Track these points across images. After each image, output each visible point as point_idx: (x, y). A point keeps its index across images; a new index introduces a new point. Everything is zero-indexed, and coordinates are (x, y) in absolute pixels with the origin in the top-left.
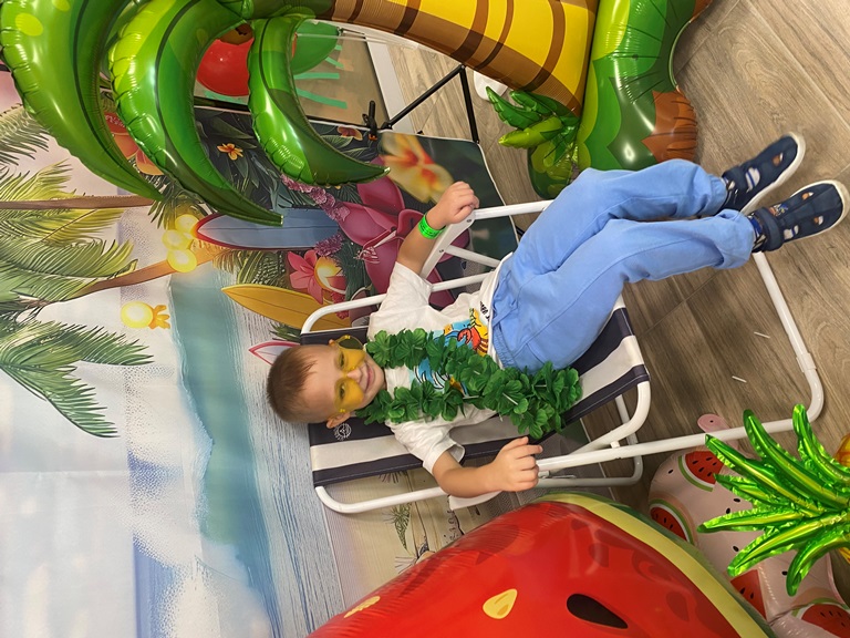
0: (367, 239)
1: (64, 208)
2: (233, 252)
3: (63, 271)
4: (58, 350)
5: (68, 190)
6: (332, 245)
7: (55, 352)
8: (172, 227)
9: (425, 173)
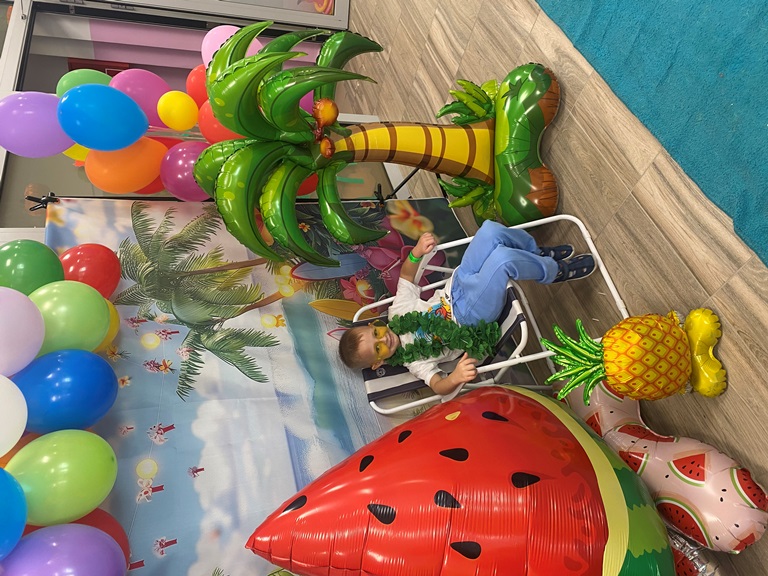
0: (383, 267)
1: (224, 270)
2: (311, 283)
3: (230, 302)
4: (235, 342)
5: (224, 260)
6: (364, 272)
7: (234, 343)
8: (279, 273)
9: (415, 222)
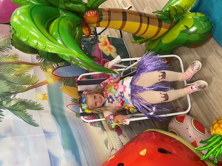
1: (19, 64)
3: (21, 83)
9: (109, 47)
